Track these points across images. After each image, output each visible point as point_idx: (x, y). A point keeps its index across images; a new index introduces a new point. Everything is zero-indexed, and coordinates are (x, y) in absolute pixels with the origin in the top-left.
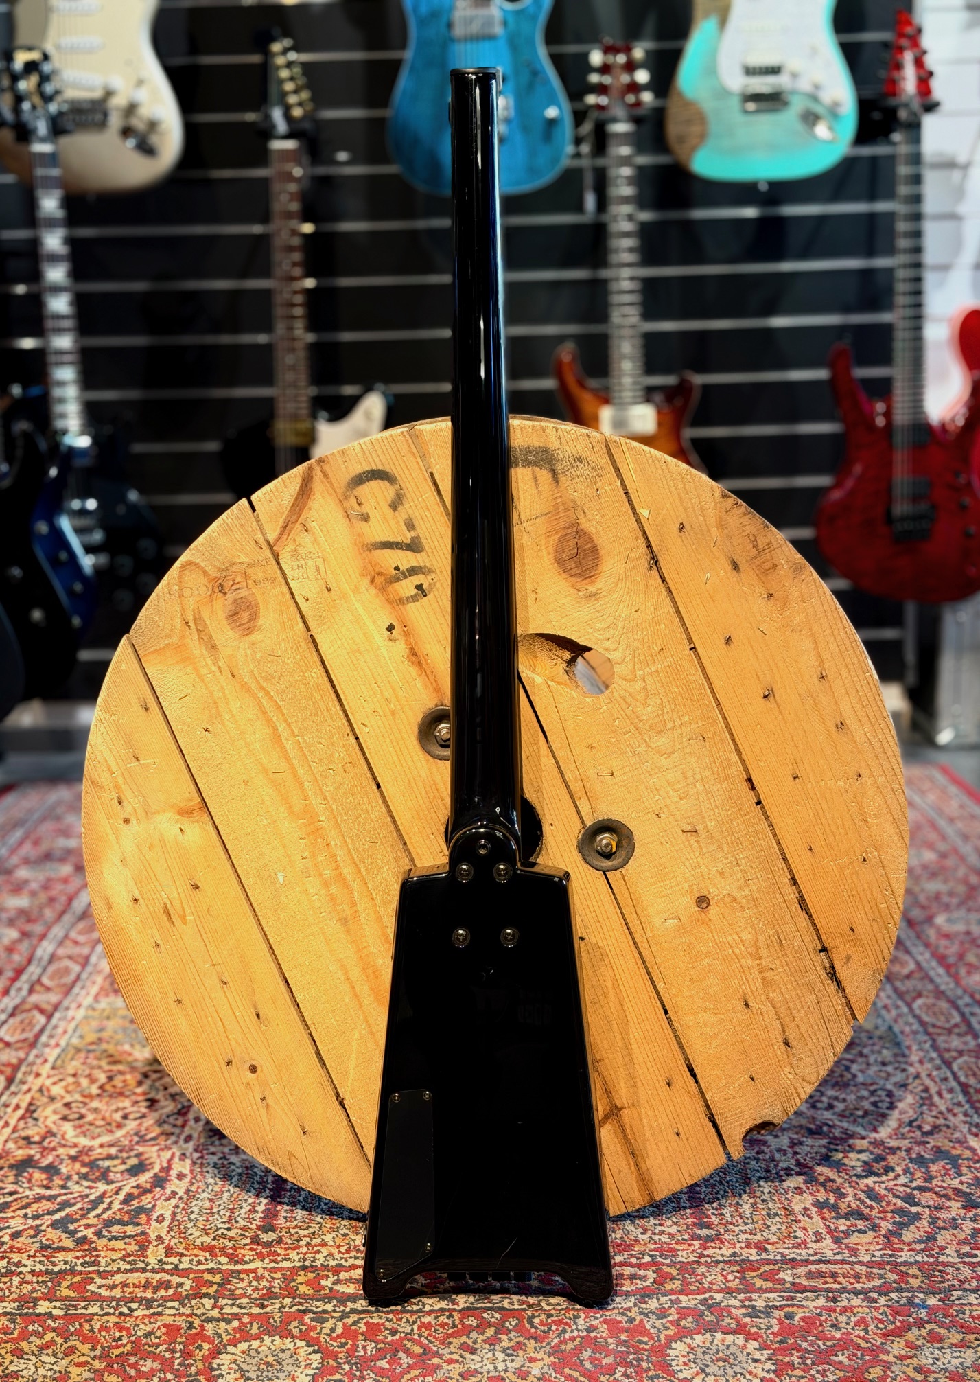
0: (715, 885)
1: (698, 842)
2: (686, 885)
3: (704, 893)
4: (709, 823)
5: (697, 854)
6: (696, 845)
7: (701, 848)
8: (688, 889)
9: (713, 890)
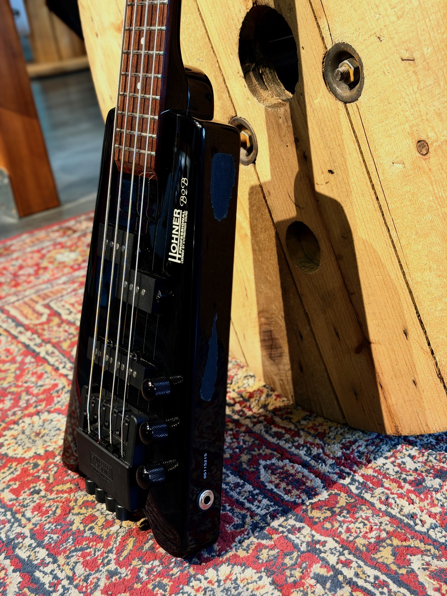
0: (433, 129)
1: (415, 73)
2: (407, 126)
3: (423, 138)
4: (425, 49)
5: (416, 89)
6: (414, 78)
7: (419, 81)
8: (408, 130)
9: (431, 134)
